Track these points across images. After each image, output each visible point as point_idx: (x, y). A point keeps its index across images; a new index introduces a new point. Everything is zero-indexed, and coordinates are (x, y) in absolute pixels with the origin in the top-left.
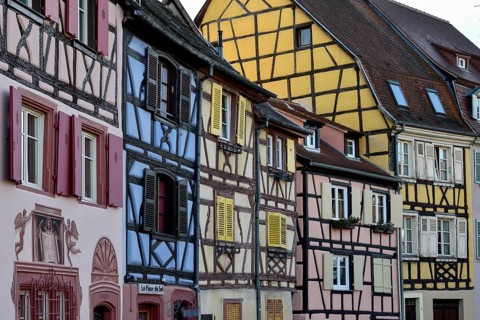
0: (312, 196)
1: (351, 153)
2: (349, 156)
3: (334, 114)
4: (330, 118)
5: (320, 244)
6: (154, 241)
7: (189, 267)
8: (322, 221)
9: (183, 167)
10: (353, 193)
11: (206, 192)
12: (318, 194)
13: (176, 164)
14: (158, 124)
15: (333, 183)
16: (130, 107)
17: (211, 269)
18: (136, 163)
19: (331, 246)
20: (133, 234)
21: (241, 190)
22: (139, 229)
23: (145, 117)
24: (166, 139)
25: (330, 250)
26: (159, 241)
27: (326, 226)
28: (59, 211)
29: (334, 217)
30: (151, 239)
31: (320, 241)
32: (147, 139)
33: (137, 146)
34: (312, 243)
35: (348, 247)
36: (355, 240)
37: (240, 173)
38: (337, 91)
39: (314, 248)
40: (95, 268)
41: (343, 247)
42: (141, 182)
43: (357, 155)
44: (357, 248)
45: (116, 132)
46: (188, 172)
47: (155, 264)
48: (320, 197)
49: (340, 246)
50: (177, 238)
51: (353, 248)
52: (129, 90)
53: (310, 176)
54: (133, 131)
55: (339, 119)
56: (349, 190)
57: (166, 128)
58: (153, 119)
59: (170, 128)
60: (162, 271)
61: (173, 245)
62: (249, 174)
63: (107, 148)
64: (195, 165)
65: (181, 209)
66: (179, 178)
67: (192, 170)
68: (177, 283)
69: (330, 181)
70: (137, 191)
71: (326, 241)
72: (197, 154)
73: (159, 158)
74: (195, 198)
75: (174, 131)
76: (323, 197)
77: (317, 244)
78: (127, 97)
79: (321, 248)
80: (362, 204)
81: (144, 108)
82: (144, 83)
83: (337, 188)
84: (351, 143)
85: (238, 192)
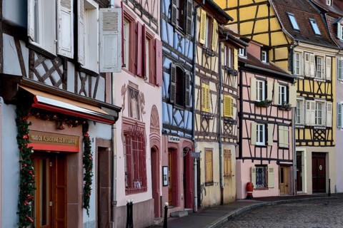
0: (245, 86)
1: (264, 60)
3: (252, 35)
4: (249, 37)
6: (175, 109)
7: (190, 127)
8: (250, 102)
9: (187, 63)
11: (197, 80)
12: (248, 85)
13: (184, 61)
14: (176, 34)
15: (257, 78)
16: (164, 22)
17: (199, 130)
18: (166, 58)
20: (165, 104)
21: (213, 80)
22: (168, 101)
23: (171, 28)
24: (180, 45)
25: (255, 120)
26: (177, 109)
27: (253, 105)
28: (137, 86)
30: (173, 108)
32: (171, 44)
33: (167, 48)
34: (245, 116)
36: (269, 114)
37: (212, 69)
39: (246, 119)
40: (151, 124)
42: (169, 71)
43: (268, 61)
45: (158, 37)
46: (189, 66)
47: (175, 124)
48: (250, 87)
49: (260, 118)
50: (185, 108)
52: (164, 11)
54: (165, 39)
56: (266, 83)
57: (180, 37)
58: (174, 31)
59: (182, 37)
60: (178, 129)
61: (182, 112)
62: (216, 71)
63: (155, 48)
64: (193, 62)
65: (187, 90)
66: (186, 71)
67: (191, 66)
68: (184, 137)
69: (255, 77)
70: (167, 76)
71: (252, 115)
72: (194, 56)
73: (176, 56)
74: (193, 84)
75: (183, 39)
77: (247, 116)
78: (162, 16)
79: (250, 119)
80: (273, 92)
81: (171, 24)
82: (170, 6)
83: (259, 81)
84: (264, 53)
85: (211, 81)
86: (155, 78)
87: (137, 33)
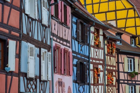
0: (121, 63)
1: (133, 44)
2: (132, 45)
3: (125, 28)
4: (124, 29)
5: (124, 82)
6: (79, 86)
8: (124, 72)
9: (86, 59)
10: (135, 61)
12: (123, 62)
13: (84, 58)
14: (79, 45)
15: (128, 57)
16: (73, 40)
18: (75, 59)
19: (128, 82)
21: (100, 64)
22: (76, 82)
23: (76, 43)
24: (81, 50)
25: (128, 84)
26: (80, 85)
27: (126, 74)
28: (62, 79)
29: (129, 70)
30: (78, 85)
31: (124, 80)
32: (77, 51)
33: (75, 54)
34: (121, 81)
35: (134, 82)
36: (136, 80)
37: (100, 58)
38: (126, 19)
39: (122, 83)
41: (132, 82)
42: (76, 66)
43: (135, 45)
44: (137, 83)
45: (70, 50)
46: (87, 60)
48: (124, 63)
49: (131, 82)
50: (85, 84)
51: (136, 83)
52: (73, 35)
53: (120, 55)
54: (74, 49)
55: (127, 30)
56: (134, 60)
57: (81, 46)
58: (78, 44)
59: (82, 46)
61: (84, 86)
62: (102, 58)
63: (69, 57)
64: (88, 57)
65: (86, 74)
66: (85, 63)
69: (127, 57)
70: (75, 68)
71: (126, 80)
72: (89, 54)
73: (80, 56)
74: (89, 69)
76: (125, 63)
77: (123, 82)
78: (72, 38)
79: (124, 83)
80: (139, 65)
81: (77, 40)
82: (76, 31)
83: (129, 59)
84: (133, 40)
85: (99, 65)
86: (69, 72)
87: (61, 54)
